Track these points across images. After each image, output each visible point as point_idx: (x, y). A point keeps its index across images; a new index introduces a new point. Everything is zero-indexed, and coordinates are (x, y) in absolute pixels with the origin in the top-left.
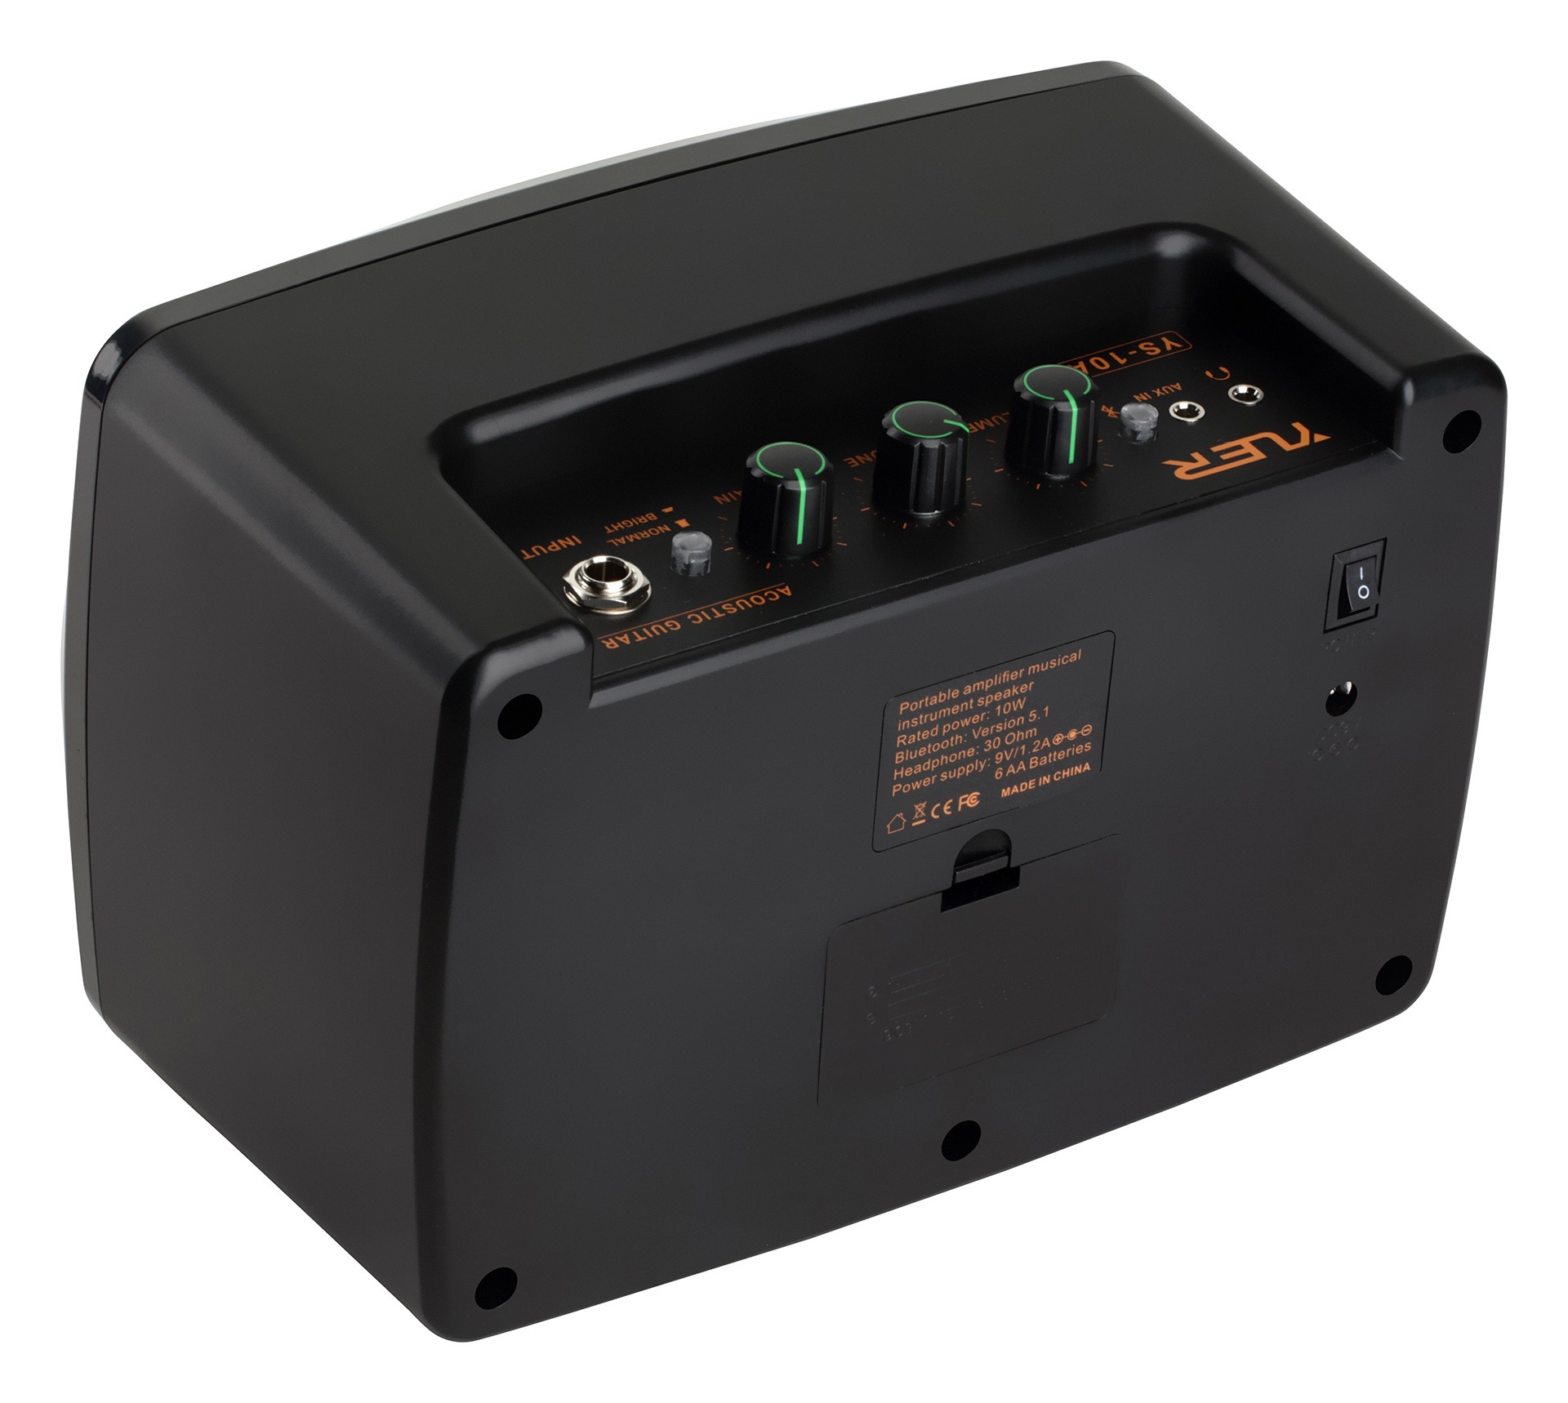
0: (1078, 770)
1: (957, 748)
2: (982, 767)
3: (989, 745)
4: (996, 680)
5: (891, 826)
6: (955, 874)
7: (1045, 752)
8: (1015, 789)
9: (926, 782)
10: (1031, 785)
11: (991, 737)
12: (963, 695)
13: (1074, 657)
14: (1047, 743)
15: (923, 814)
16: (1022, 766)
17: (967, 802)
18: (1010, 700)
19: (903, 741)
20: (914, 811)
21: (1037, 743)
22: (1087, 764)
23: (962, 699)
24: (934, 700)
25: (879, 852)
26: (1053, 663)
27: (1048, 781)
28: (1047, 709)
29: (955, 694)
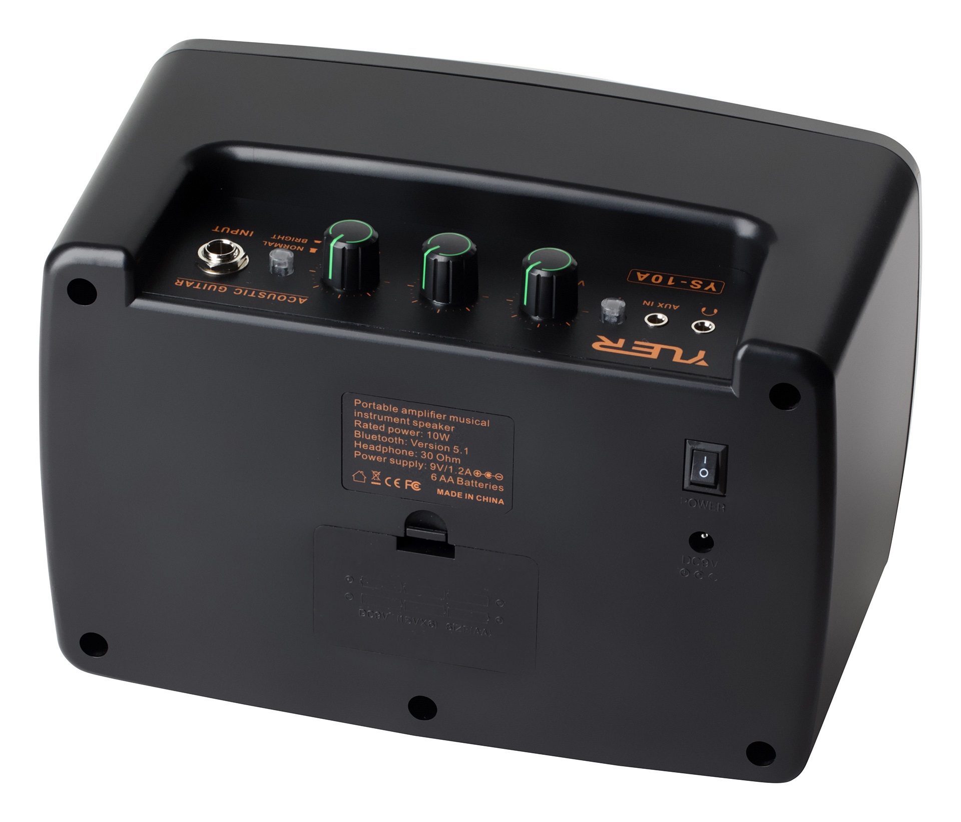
0: (495, 501)
1: (400, 446)
2: (421, 467)
3: (424, 454)
4: (424, 414)
5: (355, 476)
6: (405, 530)
7: (466, 477)
8: (447, 493)
9: (379, 459)
10: (459, 495)
11: (427, 450)
12: (401, 413)
13: (484, 424)
14: (468, 472)
15: (378, 479)
16: (451, 479)
17: (412, 485)
18: (439, 431)
19: (359, 424)
20: (372, 475)
21: (461, 470)
22: (501, 500)
23: (399, 415)
24: (379, 407)
25: (347, 489)
26: (468, 421)
27: (472, 498)
28: (466, 449)
29: (395, 410)
